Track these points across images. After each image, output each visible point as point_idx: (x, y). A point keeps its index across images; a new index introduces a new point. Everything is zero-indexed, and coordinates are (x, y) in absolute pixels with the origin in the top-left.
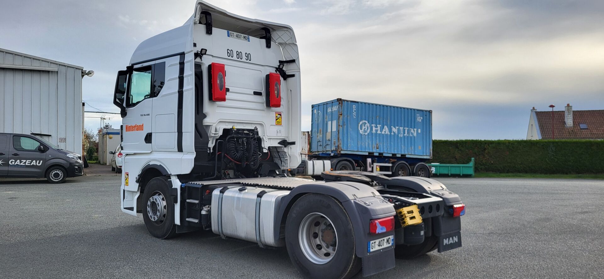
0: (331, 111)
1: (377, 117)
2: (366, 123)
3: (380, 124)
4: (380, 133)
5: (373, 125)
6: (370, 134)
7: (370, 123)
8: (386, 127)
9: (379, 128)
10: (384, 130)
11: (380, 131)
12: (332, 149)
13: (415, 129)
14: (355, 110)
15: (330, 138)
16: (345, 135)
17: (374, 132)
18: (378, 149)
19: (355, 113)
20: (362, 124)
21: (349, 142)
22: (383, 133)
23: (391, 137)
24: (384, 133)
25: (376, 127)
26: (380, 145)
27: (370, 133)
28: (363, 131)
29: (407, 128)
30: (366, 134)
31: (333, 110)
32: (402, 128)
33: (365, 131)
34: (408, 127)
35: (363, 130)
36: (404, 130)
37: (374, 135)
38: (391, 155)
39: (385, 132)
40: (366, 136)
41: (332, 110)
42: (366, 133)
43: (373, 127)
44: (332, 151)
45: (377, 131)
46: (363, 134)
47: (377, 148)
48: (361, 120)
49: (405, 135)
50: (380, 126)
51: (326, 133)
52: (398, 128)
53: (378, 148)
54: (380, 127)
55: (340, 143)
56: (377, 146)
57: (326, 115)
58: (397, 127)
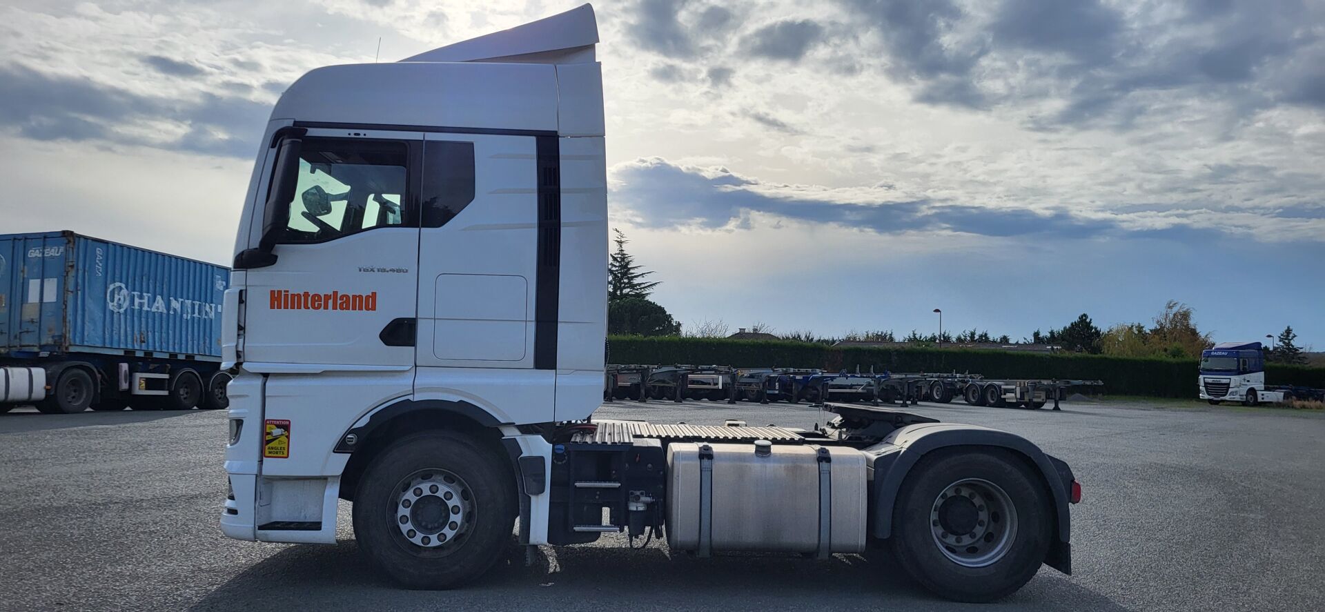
0: (40, 255)
1: (144, 278)
2: (120, 288)
3: (148, 293)
4: (149, 309)
5: (136, 293)
6: (129, 311)
7: (129, 287)
8: (159, 298)
9: (145, 301)
10: (156, 304)
11: (148, 307)
12: (43, 342)
13: (213, 305)
14: (101, 258)
15: (36, 317)
16: (80, 312)
17: (137, 307)
18: (143, 344)
19: (100, 265)
20: (114, 289)
21: (86, 328)
22: (154, 309)
23: (169, 318)
24: (156, 310)
25: (141, 297)
26: (148, 335)
27: (129, 308)
28: (116, 305)
29: (198, 303)
30: (122, 311)
31: (46, 255)
32: (190, 301)
33: (120, 306)
34: (200, 301)
35: (115, 303)
36: (193, 306)
37: (136, 312)
38: (167, 356)
39: (158, 308)
40: (122, 316)
41: (43, 253)
42: (120, 308)
43: (136, 296)
44: (42, 347)
45: (141, 305)
46: (115, 311)
47: (142, 342)
48: (114, 281)
49: (195, 315)
50: (149, 295)
51: (22, 304)
52: (182, 302)
53: (144, 342)
54: (149, 297)
55: (68, 329)
56: (141, 337)
57: (22, 264)
58: (180, 300)
